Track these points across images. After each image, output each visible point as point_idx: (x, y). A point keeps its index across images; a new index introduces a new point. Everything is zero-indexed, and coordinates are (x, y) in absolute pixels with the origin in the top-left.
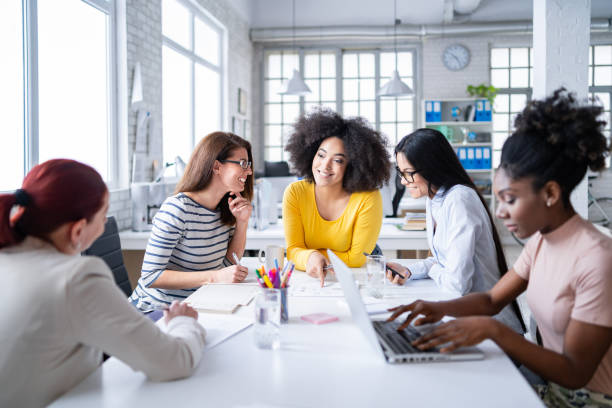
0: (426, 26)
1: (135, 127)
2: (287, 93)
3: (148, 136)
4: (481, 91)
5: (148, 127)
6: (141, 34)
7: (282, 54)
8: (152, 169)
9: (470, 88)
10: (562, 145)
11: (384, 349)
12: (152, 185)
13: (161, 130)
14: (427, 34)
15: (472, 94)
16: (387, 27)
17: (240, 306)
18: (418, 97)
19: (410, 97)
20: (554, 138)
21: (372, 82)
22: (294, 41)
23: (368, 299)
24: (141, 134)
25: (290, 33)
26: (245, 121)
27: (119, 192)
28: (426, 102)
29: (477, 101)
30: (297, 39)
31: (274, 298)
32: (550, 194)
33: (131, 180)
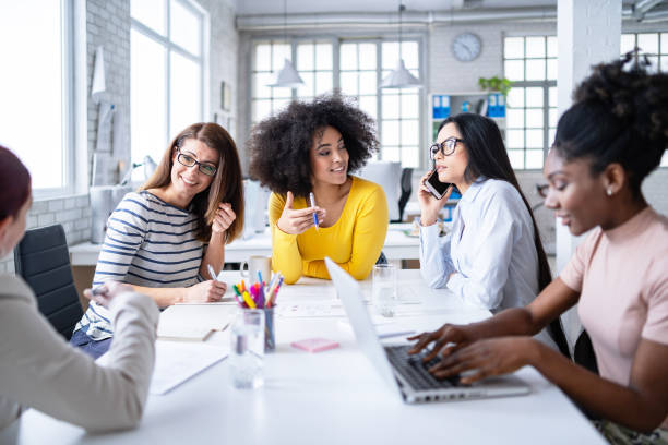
0: (434, 12)
1: (97, 121)
2: (277, 85)
3: (112, 133)
4: (494, 84)
5: (112, 122)
6: (105, 15)
7: (272, 44)
8: (118, 171)
9: (482, 81)
10: (630, 118)
11: (400, 385)
12: (115, 189)
13: (129, 126)
14: (434, 22)
15: (484, 87)
16: (390, 14)
17: (214, 331)
18: (425, 91)
19: (415, 89)
20: (620, 109)
21: (374, 75)
22: (285, 30)
23: (378, 319)
24: (104, 131)
25: (282, 21)
26: (229, 119)
27: (76, 198)
28: (434, 97)
29: (489, 95)
30: (289, 27)
31: (257, 322)
32: (612, 180)
33: (91, 184)
